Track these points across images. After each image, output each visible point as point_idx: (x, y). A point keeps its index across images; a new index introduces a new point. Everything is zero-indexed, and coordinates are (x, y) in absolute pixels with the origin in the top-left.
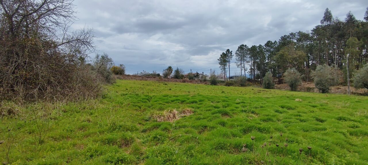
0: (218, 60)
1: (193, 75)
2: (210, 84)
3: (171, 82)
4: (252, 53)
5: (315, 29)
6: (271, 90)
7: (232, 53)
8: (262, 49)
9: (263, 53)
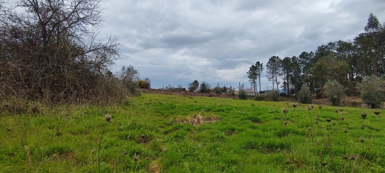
0: (247, 73)
1: (221, 89)
2: (239, 98)
3: (197, 97)
4: (285, 65)
5: (358, 38)
6: (309, 105)
7: (262, 65)
8: (297, 61)
9: (297, 65)
